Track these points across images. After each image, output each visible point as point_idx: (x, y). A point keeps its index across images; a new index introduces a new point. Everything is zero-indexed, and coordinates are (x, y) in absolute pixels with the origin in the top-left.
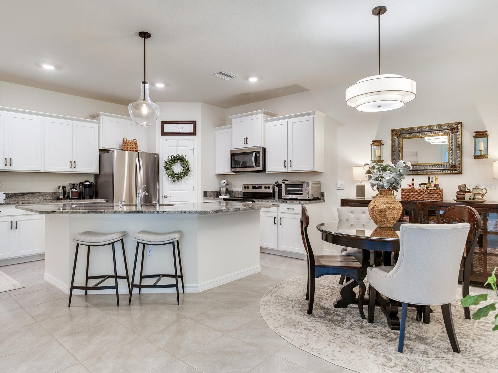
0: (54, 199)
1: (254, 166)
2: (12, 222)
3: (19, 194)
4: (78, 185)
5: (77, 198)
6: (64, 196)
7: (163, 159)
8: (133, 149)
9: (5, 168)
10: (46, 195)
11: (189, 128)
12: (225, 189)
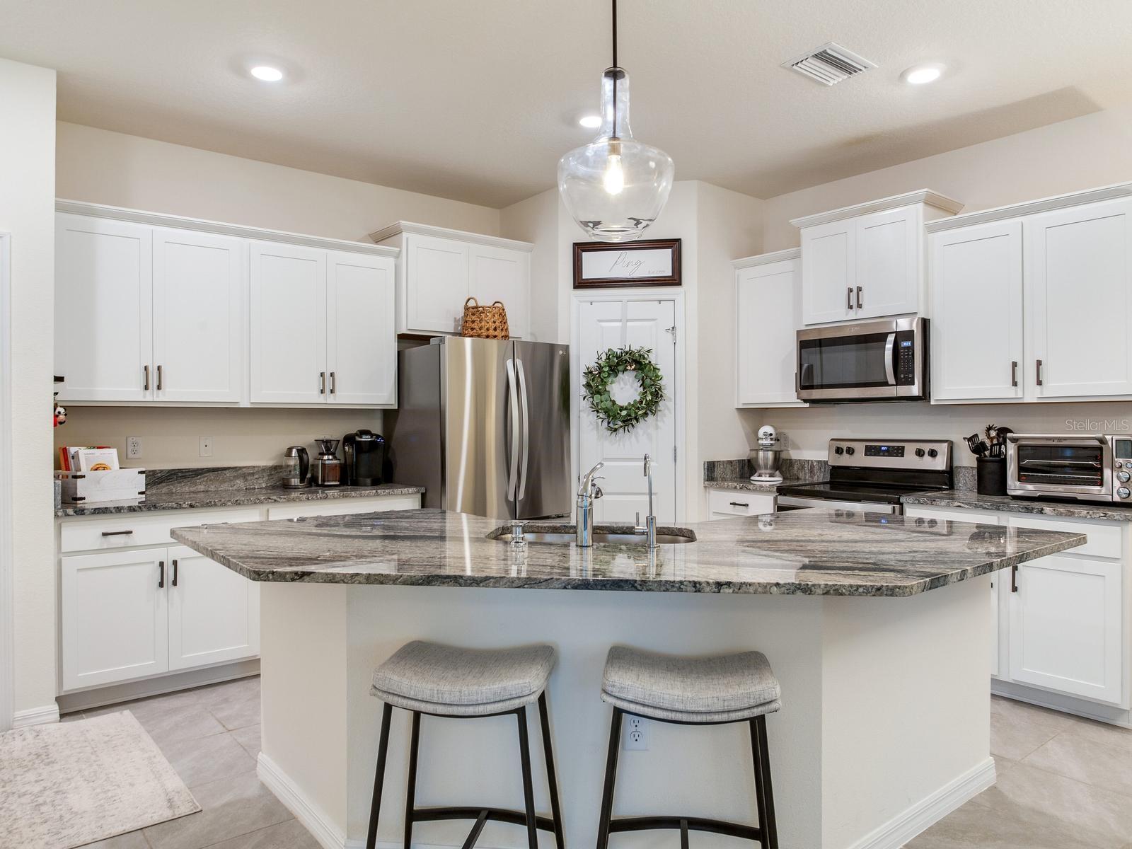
0: (273, 487)
1: (891, 380)
2: (162, 564)
3: (182, 472)
4: (341, 443)
5: (338, 483)
6: (303, 478)
7: (583, 360)
8: (496, 333)
9: (144, 397)
10: (253, 474)
11: (659, 262)
12: (770, 455)
